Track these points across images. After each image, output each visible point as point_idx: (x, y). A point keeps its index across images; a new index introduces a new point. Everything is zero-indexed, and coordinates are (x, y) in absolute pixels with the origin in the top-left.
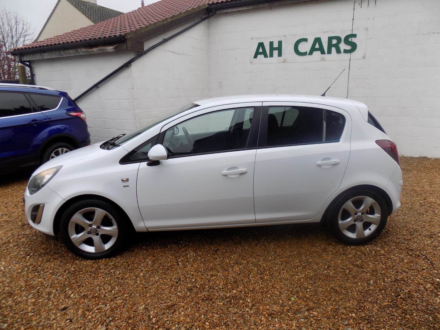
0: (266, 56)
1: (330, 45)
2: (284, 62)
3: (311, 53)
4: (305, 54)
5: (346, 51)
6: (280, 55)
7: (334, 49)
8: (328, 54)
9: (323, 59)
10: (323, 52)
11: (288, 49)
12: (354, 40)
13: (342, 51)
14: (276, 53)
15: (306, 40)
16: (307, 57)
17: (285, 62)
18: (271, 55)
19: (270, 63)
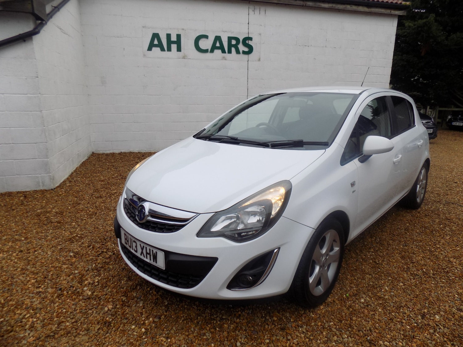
0: (163, 49)
1: (230, 46)
2: (184, 57)
3: (212, 51)
4: (206, 51)
5: (244, 53)
6: (179, 49)
7: (233, 49)
8: (228, 53)
9: (224, 58)
10: (224, 51)
11: (188, 44)
12: (250, 43)
13: (241, 52)
14: (174, 47)
15: (206, 37)
16: (209, 55)
17: (186, 57)
18: (169, 49)
19: (168, 58)
